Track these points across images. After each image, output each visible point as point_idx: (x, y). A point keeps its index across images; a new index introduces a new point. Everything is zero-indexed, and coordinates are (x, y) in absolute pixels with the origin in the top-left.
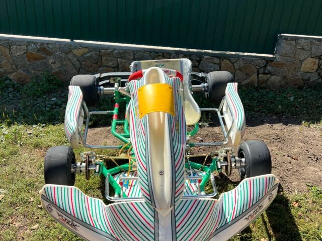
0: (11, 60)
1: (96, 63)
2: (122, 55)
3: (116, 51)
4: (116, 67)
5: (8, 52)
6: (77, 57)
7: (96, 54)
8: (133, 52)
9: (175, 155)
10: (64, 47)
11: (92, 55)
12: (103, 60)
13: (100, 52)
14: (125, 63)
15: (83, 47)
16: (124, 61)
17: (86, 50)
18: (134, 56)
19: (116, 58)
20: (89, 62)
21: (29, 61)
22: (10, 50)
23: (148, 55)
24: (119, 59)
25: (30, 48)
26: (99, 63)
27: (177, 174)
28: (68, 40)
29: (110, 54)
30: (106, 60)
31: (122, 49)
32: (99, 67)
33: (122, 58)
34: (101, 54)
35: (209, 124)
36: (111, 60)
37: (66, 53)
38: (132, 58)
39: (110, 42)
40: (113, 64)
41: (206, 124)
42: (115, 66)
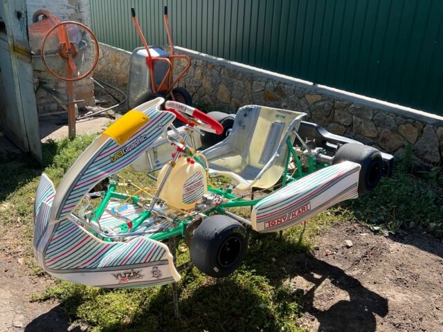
0: (250, 96)
1: (327, 117)
2: (359, 112)
3: (352, 106)
4: (349, 126)
5: (249, 87)
6: (308, 104)
7: (329, 105)
8: (374, 110)
9: (83, 175)
10: (298, 90)
11: (324, 105)
12: (336, 114)
13: (334, 102)
14: (361, 123)
15: (317, 94)
16: (359, 120)
17: (319, 98)
18: (373, 116)
19: (351, 113)
20: (319, 113)
21: (265, 100)
22: (252, 85)
23: (392, 118)
24: (354, 117)
25: (268, 85)
26: (330, 117)
27: (73, 193)
28: (311, 84)
29: (345, 107)
30: (339, 115)
31: (361, 104)
32: (331, 122)
33: (358, 116)
34: (335, 106)
35: (390, 233)
36: (345, 116)
37: (300, 98)
38: (371, 118)
39: (356, 93)
40: (346, 122)
41: (386, 233)
42: (348, 124)
